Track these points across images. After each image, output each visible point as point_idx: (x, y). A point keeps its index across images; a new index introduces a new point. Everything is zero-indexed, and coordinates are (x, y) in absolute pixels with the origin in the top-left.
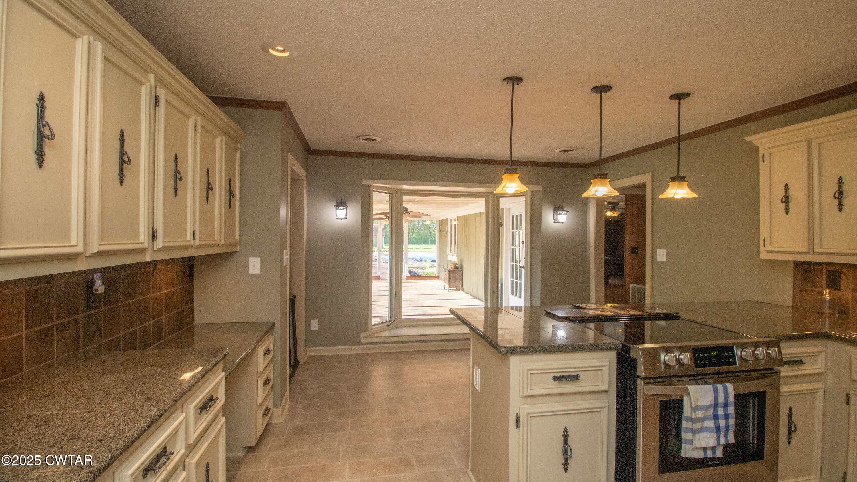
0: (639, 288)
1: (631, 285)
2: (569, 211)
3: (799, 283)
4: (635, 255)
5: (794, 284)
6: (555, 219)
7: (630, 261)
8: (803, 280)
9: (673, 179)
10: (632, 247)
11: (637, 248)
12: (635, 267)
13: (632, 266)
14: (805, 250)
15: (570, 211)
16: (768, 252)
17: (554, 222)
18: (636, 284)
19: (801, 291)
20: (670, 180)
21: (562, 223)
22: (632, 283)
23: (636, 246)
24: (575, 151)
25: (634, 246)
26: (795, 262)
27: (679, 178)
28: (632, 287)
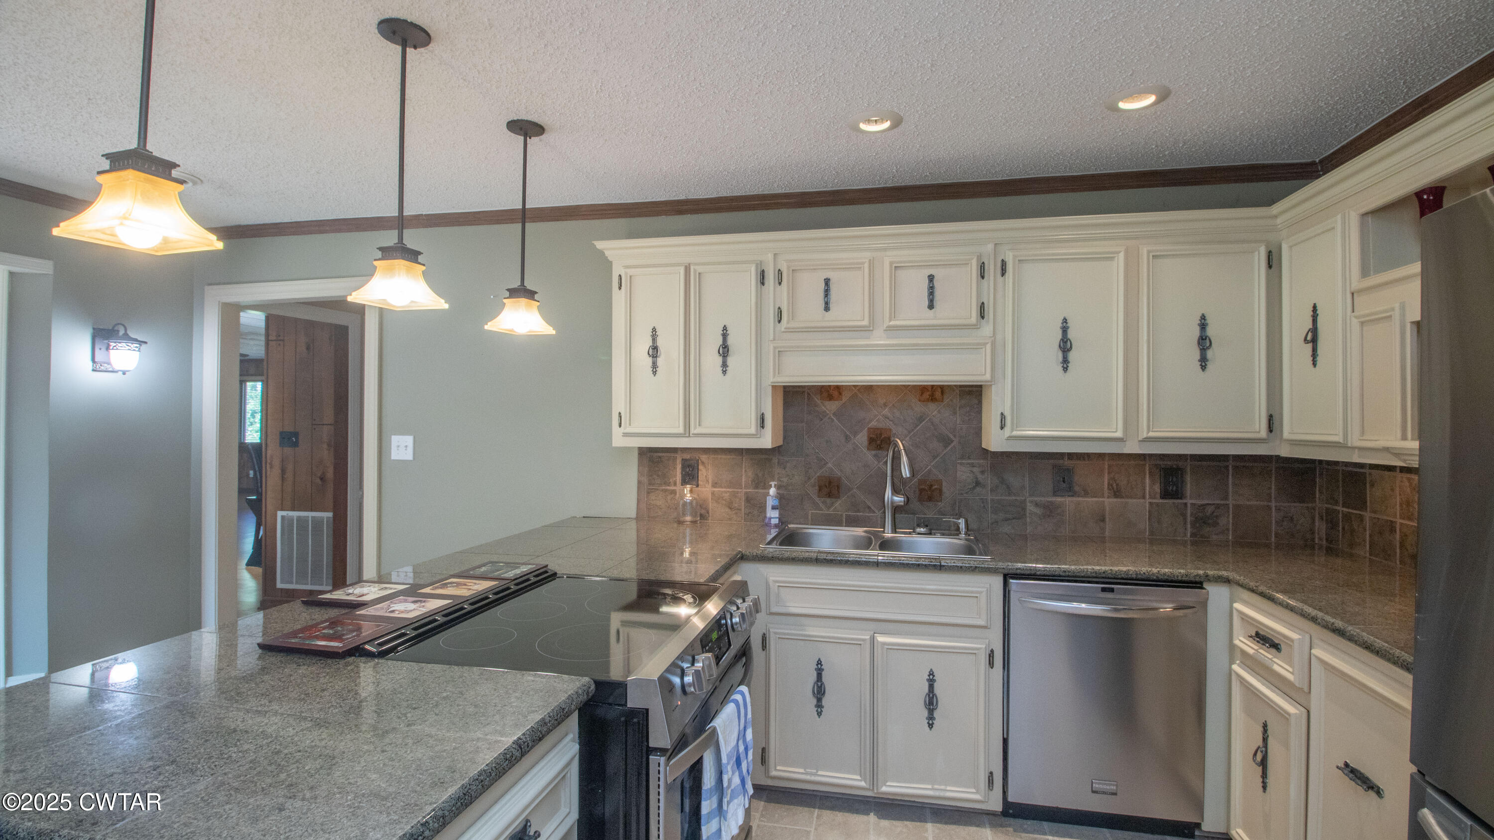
0: (299, 519)
1: (280, 514)
2: (146, 343)
3: (645, 480)
4: (288, 451)
5: (639, 482)
6: (96, 360)
7: (277, 463)
8: (651, 476)
9: (514, 293)
10: (281, 433)
11: (296, 434)
12: (289, 475)
13: (283, 471)
14: (681, 430)
15: (149, 343)
16: (626, 435)
17: (93, 370)
18: (294, 510)
19: (648, 493)
20: (507, 294)
21: (124, 373)
22: (282, 510)
23: (292, 430)
24: (190, 184)
25: (289, 428)
26: (640, 449)
27: (522, 292)
28: (283, 517)
